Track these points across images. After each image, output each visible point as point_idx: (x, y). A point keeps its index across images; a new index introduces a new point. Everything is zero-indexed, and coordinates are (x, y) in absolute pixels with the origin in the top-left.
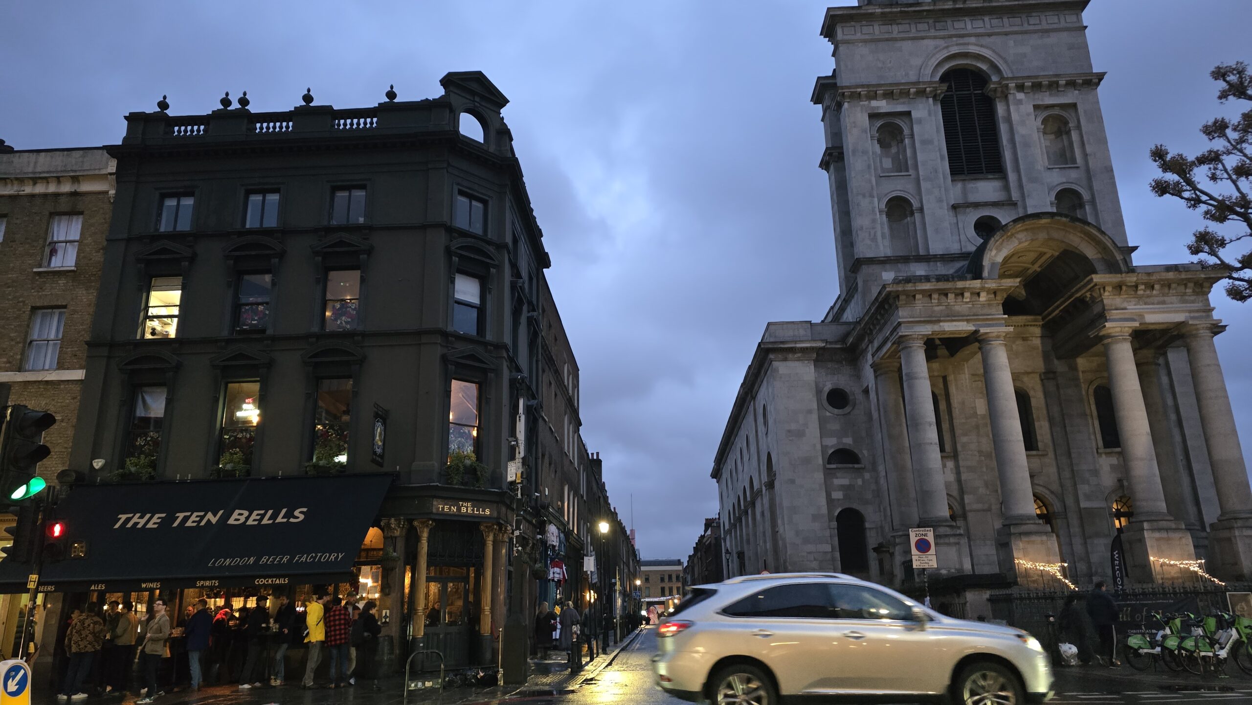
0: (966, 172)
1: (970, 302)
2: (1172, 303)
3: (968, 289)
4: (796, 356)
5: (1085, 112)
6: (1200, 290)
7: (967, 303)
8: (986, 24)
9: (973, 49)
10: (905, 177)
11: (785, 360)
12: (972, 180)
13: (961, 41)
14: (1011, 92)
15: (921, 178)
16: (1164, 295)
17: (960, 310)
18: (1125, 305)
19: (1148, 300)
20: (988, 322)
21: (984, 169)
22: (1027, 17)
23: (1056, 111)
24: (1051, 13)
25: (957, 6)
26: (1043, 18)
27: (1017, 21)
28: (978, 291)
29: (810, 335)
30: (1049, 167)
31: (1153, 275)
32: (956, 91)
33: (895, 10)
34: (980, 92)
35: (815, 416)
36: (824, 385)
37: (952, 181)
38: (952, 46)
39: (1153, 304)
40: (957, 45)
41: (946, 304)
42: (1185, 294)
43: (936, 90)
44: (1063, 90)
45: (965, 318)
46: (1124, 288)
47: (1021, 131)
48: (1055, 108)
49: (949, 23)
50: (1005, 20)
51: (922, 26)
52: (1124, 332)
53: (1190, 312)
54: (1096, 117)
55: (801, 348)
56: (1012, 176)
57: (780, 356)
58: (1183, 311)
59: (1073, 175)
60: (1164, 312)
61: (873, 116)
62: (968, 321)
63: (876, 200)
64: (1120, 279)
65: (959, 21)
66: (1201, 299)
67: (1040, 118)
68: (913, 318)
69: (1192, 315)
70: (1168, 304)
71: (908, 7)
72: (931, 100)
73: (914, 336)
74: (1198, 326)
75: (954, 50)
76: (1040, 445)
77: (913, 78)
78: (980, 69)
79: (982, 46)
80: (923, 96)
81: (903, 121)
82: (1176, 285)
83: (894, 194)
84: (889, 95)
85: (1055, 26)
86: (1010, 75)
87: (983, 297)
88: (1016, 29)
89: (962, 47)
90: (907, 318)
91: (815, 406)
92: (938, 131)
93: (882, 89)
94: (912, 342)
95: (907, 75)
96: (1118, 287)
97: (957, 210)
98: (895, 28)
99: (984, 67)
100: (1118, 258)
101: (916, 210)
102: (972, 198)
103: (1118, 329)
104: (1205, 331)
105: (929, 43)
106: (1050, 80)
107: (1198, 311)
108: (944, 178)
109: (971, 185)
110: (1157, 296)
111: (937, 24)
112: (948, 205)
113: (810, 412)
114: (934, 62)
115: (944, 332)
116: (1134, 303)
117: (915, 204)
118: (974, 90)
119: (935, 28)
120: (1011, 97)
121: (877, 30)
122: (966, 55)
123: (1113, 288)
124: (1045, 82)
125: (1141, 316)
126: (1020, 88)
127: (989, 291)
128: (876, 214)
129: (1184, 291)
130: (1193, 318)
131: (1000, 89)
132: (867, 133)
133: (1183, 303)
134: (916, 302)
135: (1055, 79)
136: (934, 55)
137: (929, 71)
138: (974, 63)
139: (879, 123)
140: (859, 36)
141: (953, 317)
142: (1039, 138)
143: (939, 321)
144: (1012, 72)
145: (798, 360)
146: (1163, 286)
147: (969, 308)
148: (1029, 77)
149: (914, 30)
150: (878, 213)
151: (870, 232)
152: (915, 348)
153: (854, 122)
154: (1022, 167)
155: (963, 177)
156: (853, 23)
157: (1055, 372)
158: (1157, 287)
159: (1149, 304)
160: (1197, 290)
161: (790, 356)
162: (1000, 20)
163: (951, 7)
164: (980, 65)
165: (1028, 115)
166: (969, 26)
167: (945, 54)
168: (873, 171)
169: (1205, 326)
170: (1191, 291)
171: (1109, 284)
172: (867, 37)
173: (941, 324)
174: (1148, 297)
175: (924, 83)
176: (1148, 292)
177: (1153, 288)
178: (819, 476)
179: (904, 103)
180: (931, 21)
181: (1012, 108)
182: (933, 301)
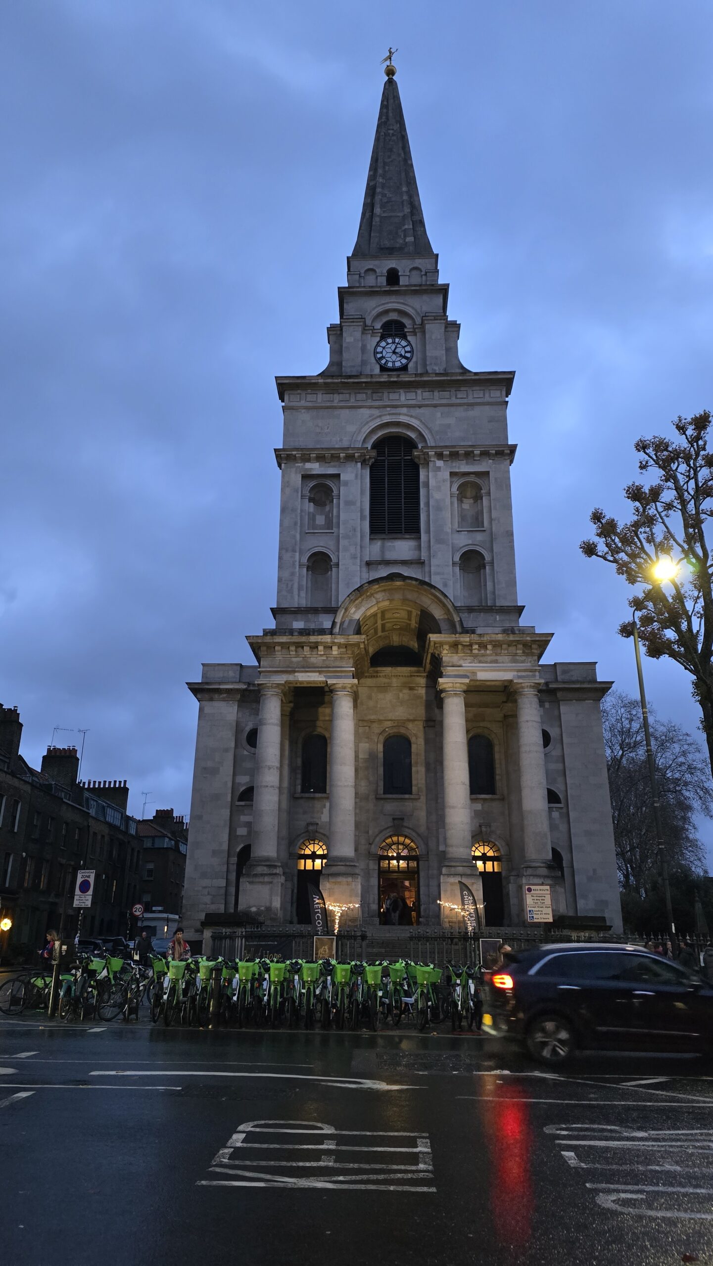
0: (387, 531)
1: (324, 654)
2: (503, 662)
3: (321, 643)
4: (221, 697)
5: (496, 479)
6: (529, 651)
7: (321, 655)
8: (420, 396)
9: (403, 419)
10: (328, 534)
11: (211, 700)
12: (391, 539)
13: (394, 411)
14: (432, 459)
15: (341, 536)
16: (496, 655)
17: (315, 662)
18: (461, 662)
19: (481, 658)
20: (337, 674)
21: (403, 529)
22: (455, 391)
23: (472, 478)
24: (477, 388)
25: (392, 379)
26: (470, 393)
27: (446, 394)
28: (330, 645)
29: (238, 677)
30: (458, 530)
31: (484, 636)
32: (388, 456)
33: (336, 381)
34: (409, 458)
35: (230, 756)
36: (246, 725)
37: (370, 539)
38: (385, 415)
39: (486, 662)
40: (389, 414)
41: (303, 656)
42: (516, 654)
43: (365, 455)
44: (478, 459)
45: (317, 669)
46: (460, 647)
47: (436, 495)
48: (471, 475)
49: (386, 394)
50: (436, 393)
51: (361, 396)
52: (456, 688)
53: (518, 671)
54: (505, 484)
55: (226, 689)
56: (424, 536)
57: (207, 696)
58: (511, 670)
59: (479, 537)
60: (492, 671)
61: (306, 477)
62: (320, 672)
63: (297, 554)
64: (454, 639)
65: (394, 392)
66: (530, 660)
67: (456, 484)
68: (273, 667)
69: (520, 674)
70: (500, 663)
71: (347, 379)
72: (359, 464)
73: (268, 685)
74: (523, 685)
75: (387, 419)
76: (414, 789)
77: (345, 444)
78: (411, 437)
79: (411, 416)
80: (353, 461)
81: (334, 483)
82: (507, 646)
83: (317, 550)
84: (320, 458)
85: (479, 400)
86: (433, 444)
87: (335, 651)
88: (444, 401)
89: (394, 417)
90: (266, 667)
91: (233, 745)
92: (362, 492)
93: (316, 452)
94: (267, 690)
95: (341, 440)
96: (455, 646)
97: (370, 566)
98: (337, 397)
100: (456, 620)
101: (334, 565)
102: (390, 556)
103: (451, 685)
104: (529, 690)
105: (366, 412)
106: (466, 450)
107: (525, 671)
108: (362, 537)
109: (389, 544)
110: (491, 655)
111: (374, 395)
112: (361, 561)
113: (226, 750)
114: (367, 429)
115: (297, 682)
116: (469, 661)
117: (334, 559)
118: (405, 456)
119: (372, 397)
120: (431, 464)
121: (320, 398)
122: (398, 424)
123: (450, 647)
124: (462, 452)
125: (474, 673)
126: (440, 456)
127: (340, 646)
128: (295, 568)
129: (515, 652)
130: (519, 677)
131: (422, 456)
132: (298, 492)
133: (515, 662)
134: (277, 653)
135: (471, 449)
136: (368, 423)
137: (361, 437)
138: (404, 431)
139: (312, 484)
140: (303, 403)
141: (307, 667)
142: (452, 503)
143: (295, 672)
144: (435, 442)
145: (224, 700)
146: (494, 646)
147: (324, 660)
148: (446, 447)
149: (353, 400)
150: (297, 567)
151: (287, 584)
152: (269, 695)
153: (288, 482)
154: (432, 529)
155: (383, 536)
156: (299, 391)
157: (434, 721)
158: (489, 647)
159: (483, 663)
160: (526, 651)
161: (216, 696)
162: (432, 393)
163: (387, 380)
164: (409, 433)
165: (444, 481)
166: (403, 398)
167: (378, 422)
168: (299, 528)
169: (529, 684)
170: (521, 652)
171: (446, 643)
172: (310, 404)
173: (296, 674)
174: (483, 656)
175: (354, 448)
176: (483, 652)
177: (485, 647)
178: (226, 813)
179: (334, 466)
180: (369, 392)
181: (431, 474)
182: (291, 653)
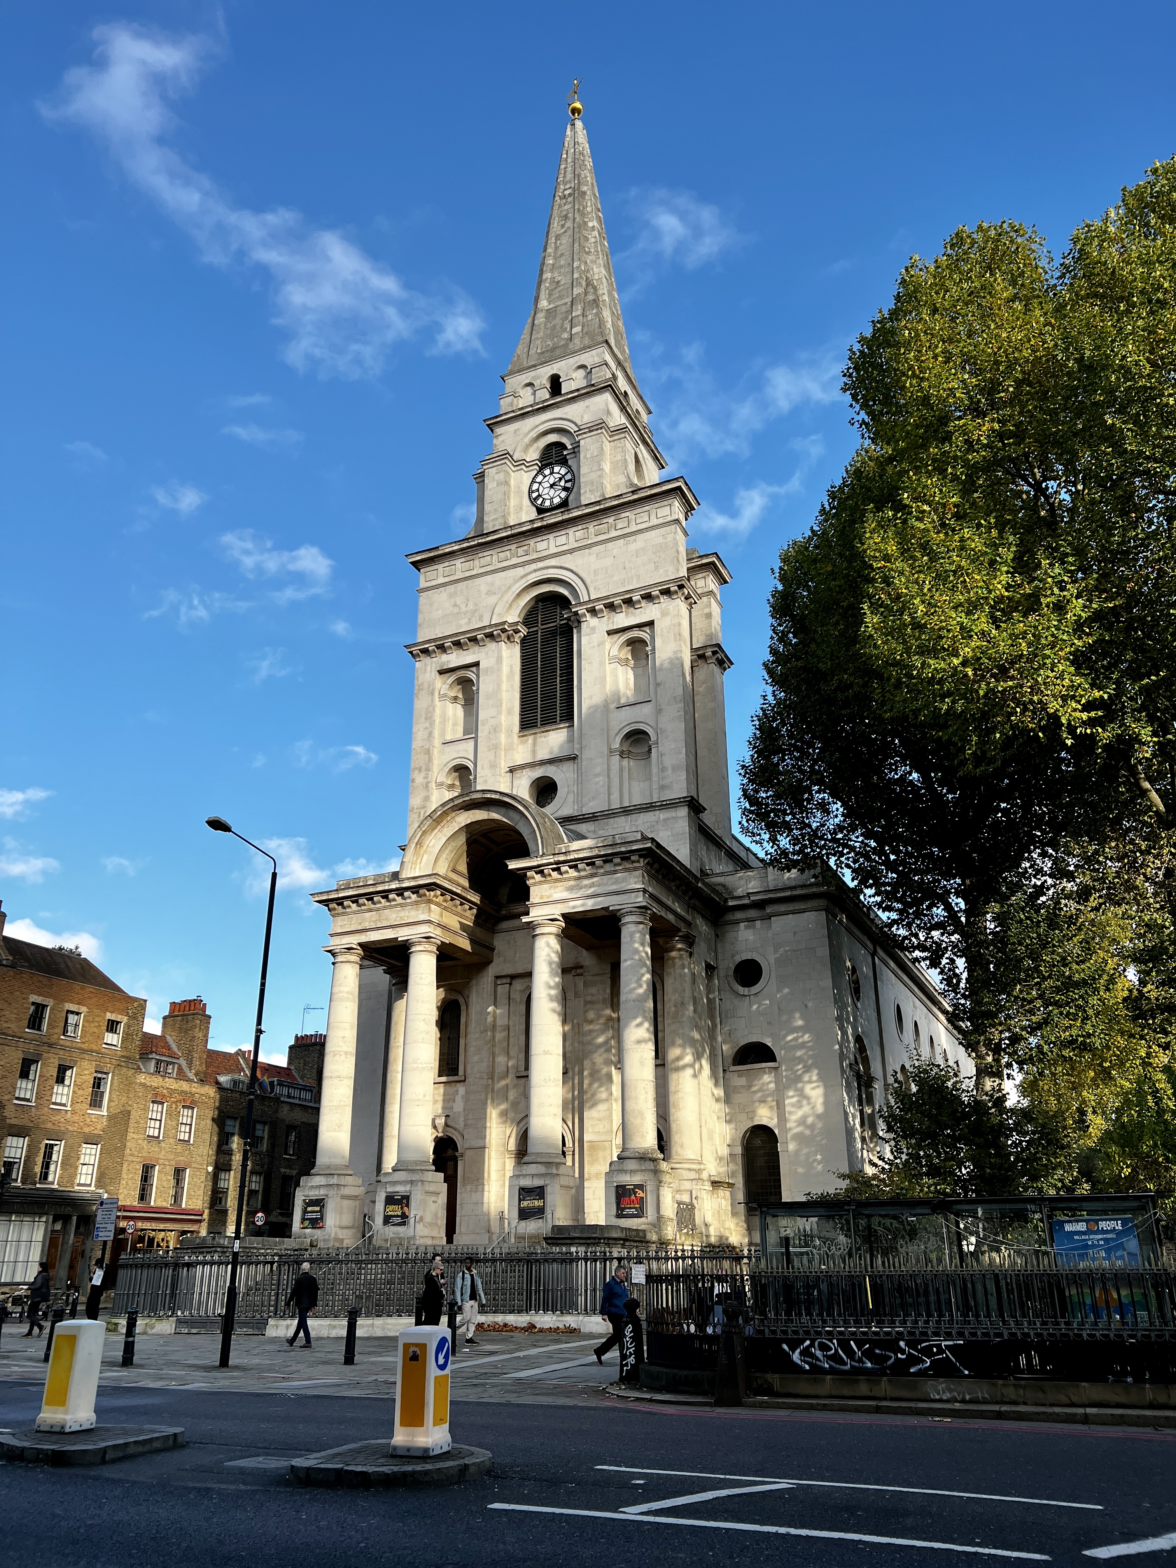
0: (539, 723)
2: (600, 885)
6: (631, 865)
8: (572, 537)
9: (553, 573)
10: (469, 740)
12: (544, 732)
13: (542, 564)
14: (586, 619)
15: (479, 740)
16: (592, 875)
17: (389, 914)
18: (551, 891)
19: (575, 883)
21: (556, 717)
22: (614, 520)
23: (636, 633)
24: (641, 510)
26: (632, 518)
31: (570, 854)
32: (542, 625)
34: (566, 621)
37: (520, 737)
38: (533, 572)
40: (537, 570)
41: (376, 909)
42: (615, 871)
44: (639, 606)
45: (390, 923)
47: (589, 666)
48: (636, 628)
49: (532, 545)
50: (591, 530)
53: (619, 893)
56: (577, 723)
58: (610, 894)
59: (644, 711)
60: (587, 897)
61: (445, 673)
65: (544, 540)
69: (620, 896)
70: (596, 886)
71: (485, 538)
72: (508, 643)
73: (337, 950)
75: (532, 578)
77: (485, 621)
78: (562, 595)
79: (561, 567)
80: (494, 641)
81: (474, 673)
83: (455, 762)
84: (458, 646)
85: (643, 526)
86: (587, 598)
88: (601, 538)
89: (542, 572)
90: (337, 929)
93: (453, 639)
95: (480, 618)
98: (477, 563)
99: (565, 592)
101: (474, 779)
102: (541, 754)
103: (538, 922)
104: (630, 917)
105: (509, 575)
106: (624, 597)
107: (626, 892)
108: (510, 735)
109: (541, 738)
112: (504, 769)
114: (510, 596)
115: (371, 943)
116: (562, 888)
117: (473, 772)
118: (561, 620)
119: (517, 553)
120: (586, 627)
121: (460, 568)
122: (547, 581)
123: (536, 872)
124: (619, 601)
125: (566, 904)
126: (593, 611)
128: (429, 791)
129: (613, 869)
130: (619, 901)
131: (576, 617)
133: (614, 883)
135: (630, 595)
136: (512, 587)
137: (504, 608)
138: (555, 589)
139: (451, 680)
140: (440, 580)
142: (613, 671)
143: (366, 930)
144: (589, 595)
147: (398, 911)
148: (601, 598)
149: (495, 562)
150: (431, 789)
151: (420, 813)
152: (339, 964)
153: (422, 684)
154: (583, 711)
155: (532, 731)
156: (436, 566)
159: (577, 888)
160: (627, 866)
163: (541, 524)
164: (560, 590)
165: (602, 644)
166: (552, 545)
167: (524, 584)
168: (435, 739)
169: (629, 910)
170: (620, 867)
177: (577, 867)
179: (472, 653)
181: (585, 638)
182: (362, 907)
